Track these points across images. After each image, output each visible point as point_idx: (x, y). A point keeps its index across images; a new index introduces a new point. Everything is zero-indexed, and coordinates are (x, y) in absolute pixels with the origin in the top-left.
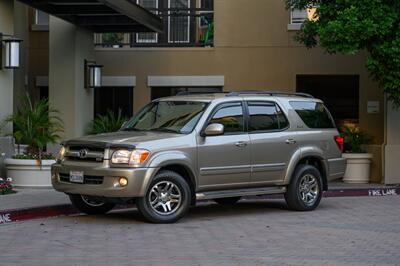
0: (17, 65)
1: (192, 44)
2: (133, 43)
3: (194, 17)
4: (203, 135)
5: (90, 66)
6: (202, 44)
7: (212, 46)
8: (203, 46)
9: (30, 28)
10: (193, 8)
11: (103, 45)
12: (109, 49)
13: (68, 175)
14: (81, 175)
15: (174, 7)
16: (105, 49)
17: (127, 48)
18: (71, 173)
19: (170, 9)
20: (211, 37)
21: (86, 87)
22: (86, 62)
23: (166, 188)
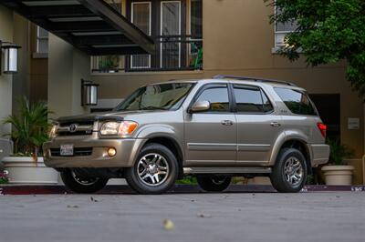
0: (15, 70)
1: (184, 68)
2: (127, 69)
3: (184, 43)
4: (190, 112)
5: (87, 85)
6: (192, 68)
7: (201, 69)
8: (193, 70)
9: (32, 56)
10: (184, 35)
11: (100, 71)
12: (106, 74)
13: (59, 149)
14: (71, 147)
15: (165, 34)
16: (102, 74)
17: (122, 72)
18: (62, 147)
19: (162, 37)
20: (201, 62)
21: (82, 105)
22: (83, 81)
23: (154, 160)
